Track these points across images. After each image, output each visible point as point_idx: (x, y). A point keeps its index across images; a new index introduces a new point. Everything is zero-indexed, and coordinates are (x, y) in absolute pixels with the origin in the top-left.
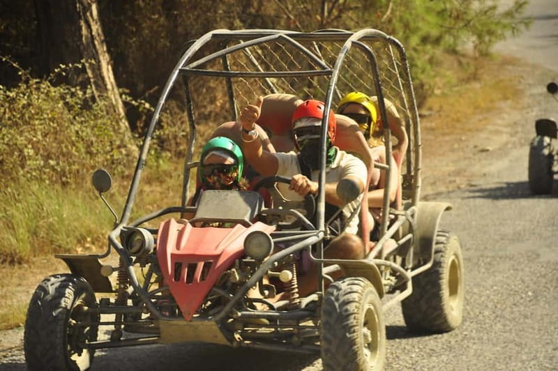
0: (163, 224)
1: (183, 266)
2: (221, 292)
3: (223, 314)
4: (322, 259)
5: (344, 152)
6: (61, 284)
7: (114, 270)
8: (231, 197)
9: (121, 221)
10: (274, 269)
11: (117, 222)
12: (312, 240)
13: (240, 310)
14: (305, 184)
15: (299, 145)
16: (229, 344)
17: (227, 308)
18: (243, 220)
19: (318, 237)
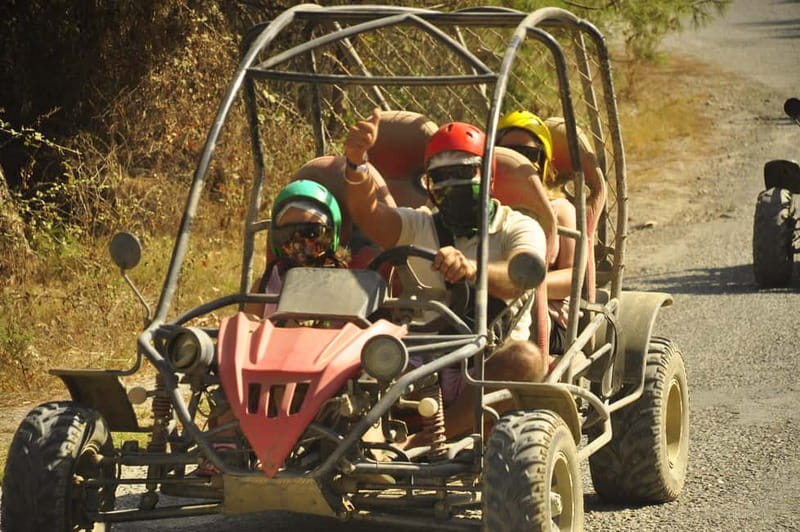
0: (225, 321)
1: (263, 389)
2: (324, 432)
3: (326, 467)
4: (483, 381)
5: (507, 207)
6: (59, 419)
7: (149, 394)
8: (335, 279)
9: (156, 317)
10: (409, 396)
11: (150, 318)
12: (469, 350)
13: (353, 460)
14: (458, 264)
15: (435, 197)
16: (334, 515)
17: (334, 458)
18: (356, 317)
19: (479, 345)
